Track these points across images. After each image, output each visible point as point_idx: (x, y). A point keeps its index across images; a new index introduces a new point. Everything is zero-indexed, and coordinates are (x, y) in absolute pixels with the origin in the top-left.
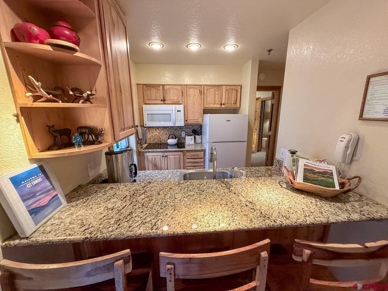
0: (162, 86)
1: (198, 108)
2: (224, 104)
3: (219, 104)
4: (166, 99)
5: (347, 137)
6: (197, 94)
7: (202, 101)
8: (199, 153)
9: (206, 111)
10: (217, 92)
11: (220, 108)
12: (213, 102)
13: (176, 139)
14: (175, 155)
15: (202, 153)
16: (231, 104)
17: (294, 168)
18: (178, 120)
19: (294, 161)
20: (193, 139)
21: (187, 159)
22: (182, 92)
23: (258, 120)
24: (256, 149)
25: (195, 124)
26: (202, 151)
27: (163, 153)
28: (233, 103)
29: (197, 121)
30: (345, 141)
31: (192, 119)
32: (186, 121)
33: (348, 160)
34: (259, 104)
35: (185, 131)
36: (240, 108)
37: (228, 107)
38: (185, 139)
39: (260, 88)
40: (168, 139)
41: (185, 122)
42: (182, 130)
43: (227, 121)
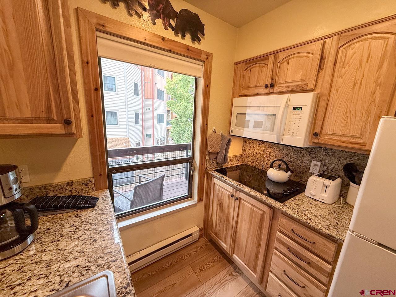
4: (277, 82)
8: (317, 239)
13: (287, 172)
14: (254, 206)
18: (291, 131)
21: (281, 232)
22: (322, 58)
25: (344, 147)
26: (331, 241)
27: (235, 191)
29: (356, 140)
31: (337, 132)
32: (316, 135)
35: (321, 161)
40: (271, 167)
41: (310, 138)
42: (313, 158)
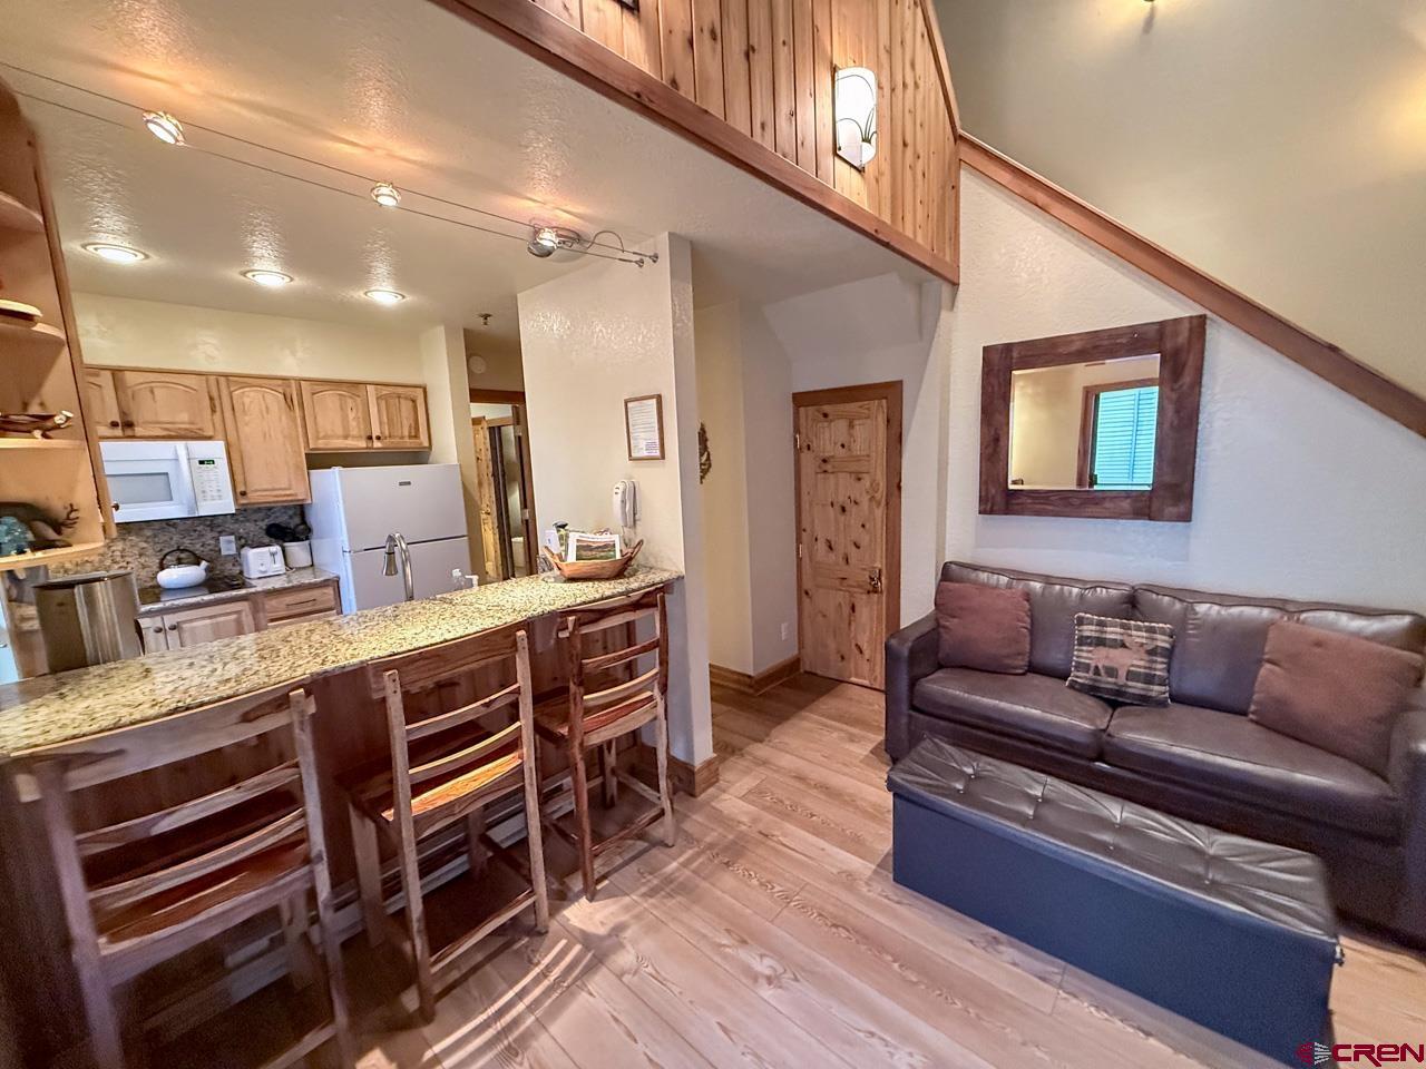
0: (108, 373)
1: (287, 451)
2: (378, 438)
3: (361, 437)
4: (134, 418)
5: (621, 487)
6: (274, 408)
7: (300, 430)
8: (316, 593)
9: (318, 460)
10: (350, 401)
11: (367, 448)
12: (340, 431)
13: (198, 564)
14: (214, 616)
15: (330, 591)
16: (402, 437)
17: (564, 548)
18: (209, 494)
19: (561, 538)
20: (280, 557)
21: (272, 621)
22: (211, 399)
23: (489, 484)
24: (498, 575)
25: (277, 502)
26: (328, 586)
27: (159, 619)
28: (406, 433)
29: (288, 492)
30: (620, 491)
31: (265, 487)
32: (244, 494)
33: (630, 520)
34: (483, 437)
35: (232, 534)
36: (430, 447)
37: (392, 446)
38: (237, 559)
39: (477, 395)
40: (161, 569)
41: (236, 500)
42: (222, 531)
43: (401, 484)
